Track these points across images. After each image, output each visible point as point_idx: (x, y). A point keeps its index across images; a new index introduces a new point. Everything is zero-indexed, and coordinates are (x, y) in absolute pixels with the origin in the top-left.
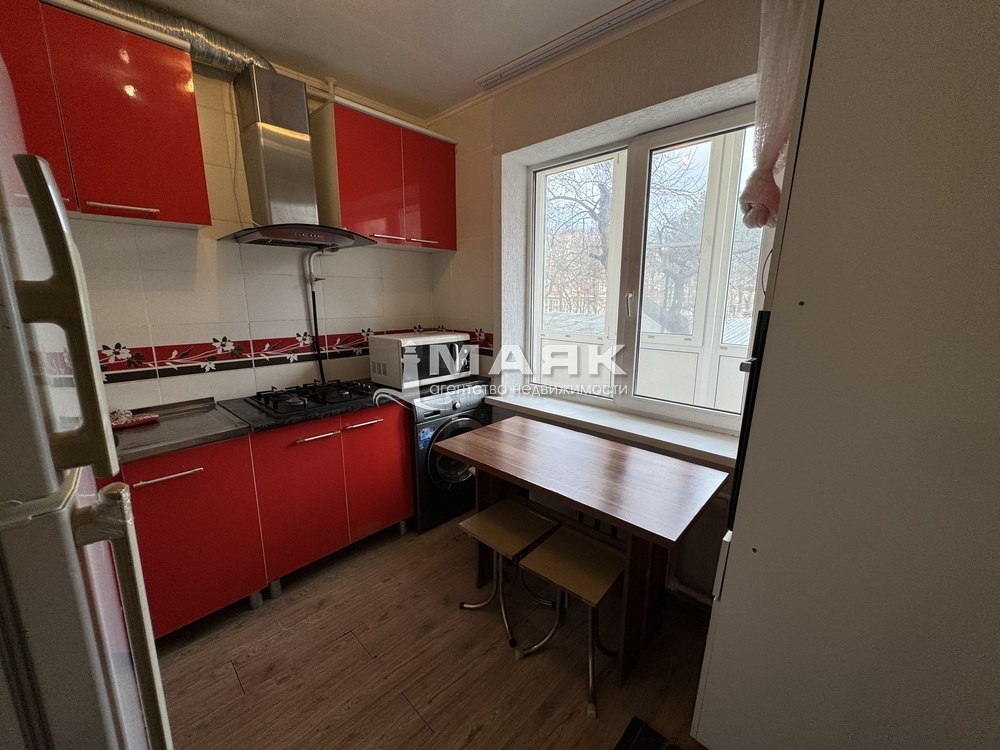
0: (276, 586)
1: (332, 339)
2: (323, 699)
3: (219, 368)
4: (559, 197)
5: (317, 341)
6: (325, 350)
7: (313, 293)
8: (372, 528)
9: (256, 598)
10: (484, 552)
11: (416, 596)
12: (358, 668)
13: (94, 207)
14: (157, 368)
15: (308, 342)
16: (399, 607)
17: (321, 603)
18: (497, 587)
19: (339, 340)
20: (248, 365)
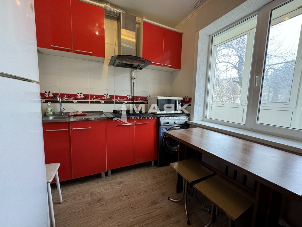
0: (110, 172)
1: (138, 98)
2: (111, 218)
3: (105, 103)
4: (222, 62)
5: (133, 98)
6: (135, 101)
7: (133, 82)
8: (142, 161)
9: (103, 174)
10: (180, 179)
11: (152, 189)
12: (126, 210)
13: (76, 51)
14: (89, 101)
15: (131, 98)
16: (146, 191)
17: (121, 182)
18: (184, 195)
19: (140, 98)
20: (113, 103)
